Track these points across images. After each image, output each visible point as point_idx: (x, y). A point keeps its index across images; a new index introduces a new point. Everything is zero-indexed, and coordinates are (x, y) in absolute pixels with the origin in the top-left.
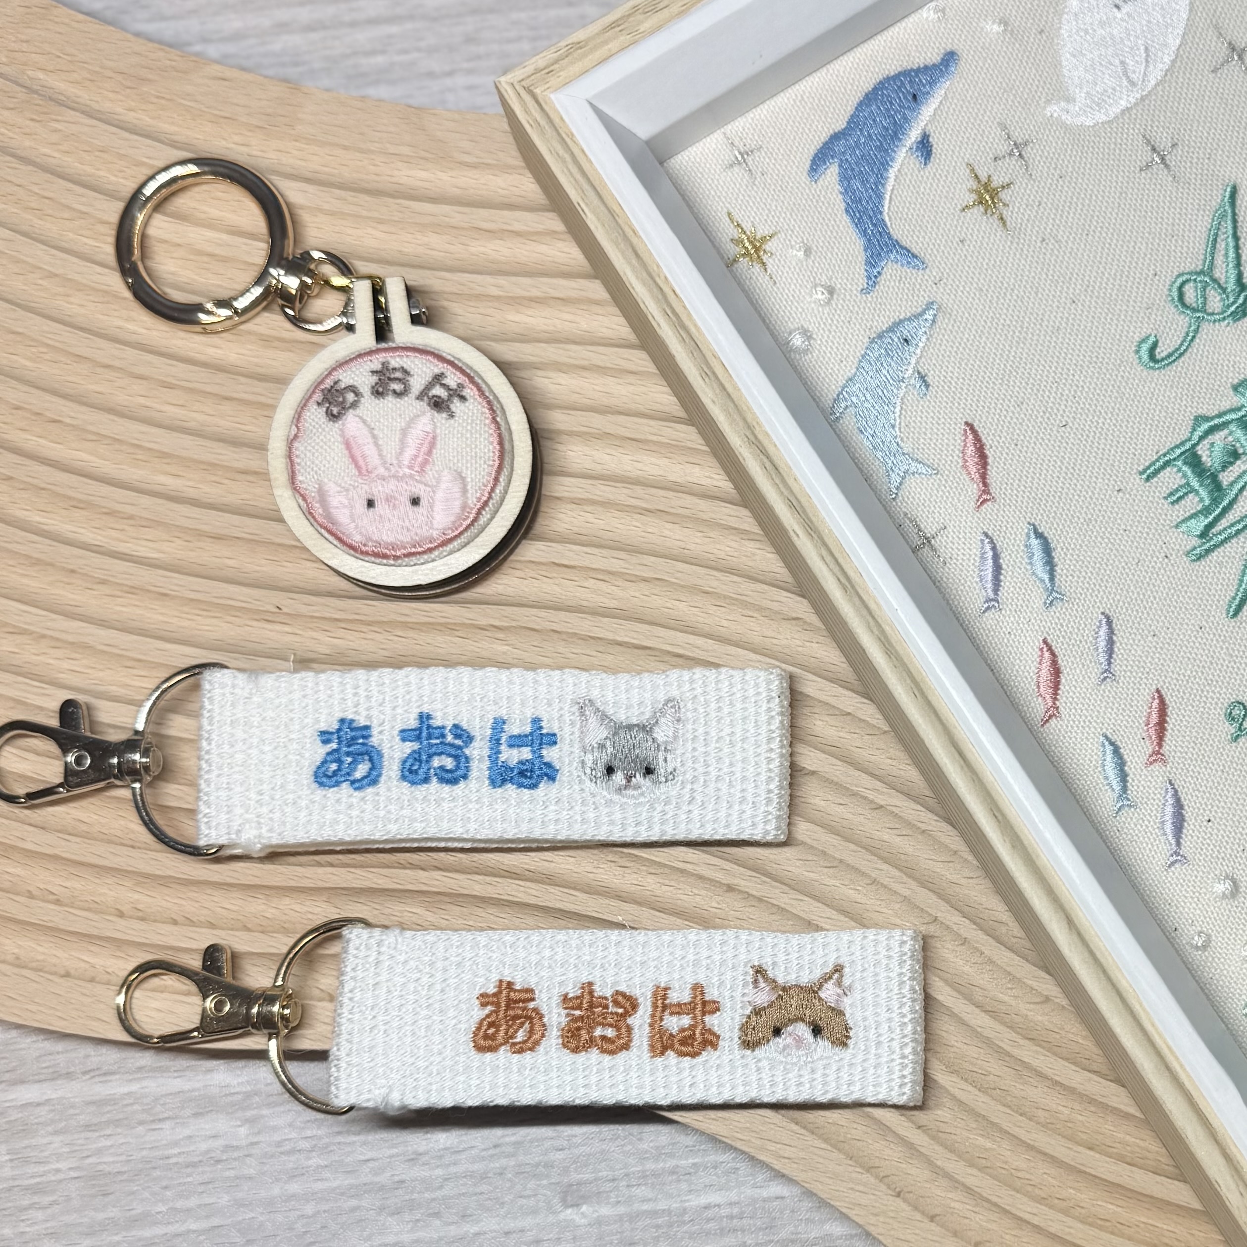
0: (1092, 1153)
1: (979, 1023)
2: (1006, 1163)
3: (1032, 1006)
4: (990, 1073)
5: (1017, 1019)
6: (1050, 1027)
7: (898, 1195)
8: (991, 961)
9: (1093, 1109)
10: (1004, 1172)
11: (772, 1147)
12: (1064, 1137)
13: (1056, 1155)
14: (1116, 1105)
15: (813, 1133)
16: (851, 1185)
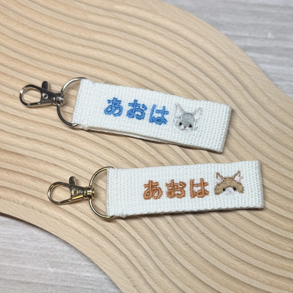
0: (189, 288)
1: (167, 246)
2: (165, 285)
3: (183, 245)
4: (167, 260)
5: (178, 247)
6: (187, 252)
7: (135, 287)
8: (175, 230)
9: (192, 276)
10: (164, 287)
11: (104, 265)
12: (183, 282)
13: (179, 286)
14: (198, 277)
15: (116, 264)
16: (122, 281)
